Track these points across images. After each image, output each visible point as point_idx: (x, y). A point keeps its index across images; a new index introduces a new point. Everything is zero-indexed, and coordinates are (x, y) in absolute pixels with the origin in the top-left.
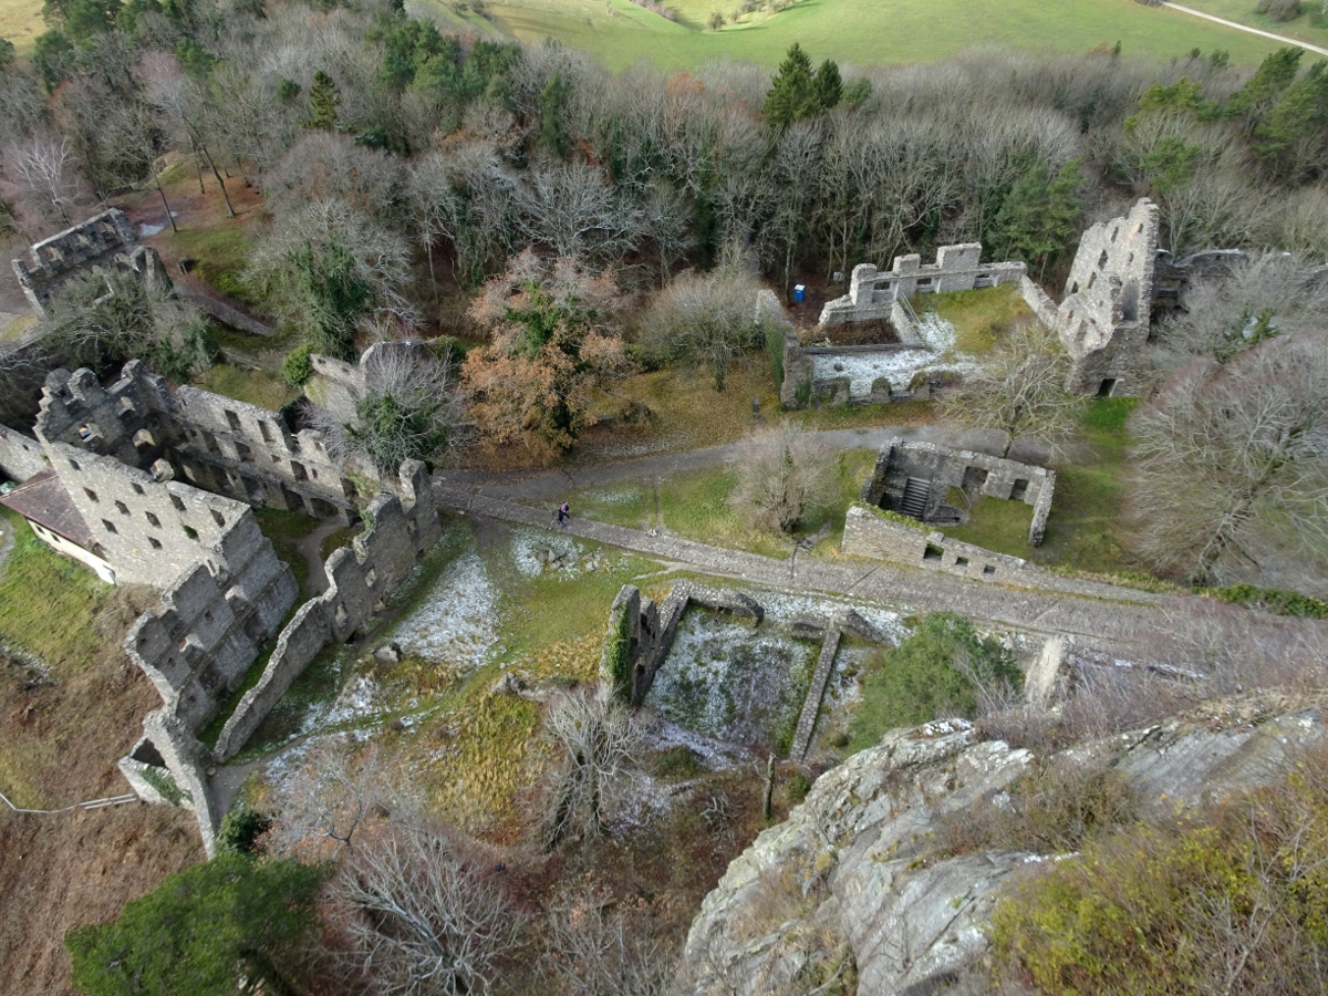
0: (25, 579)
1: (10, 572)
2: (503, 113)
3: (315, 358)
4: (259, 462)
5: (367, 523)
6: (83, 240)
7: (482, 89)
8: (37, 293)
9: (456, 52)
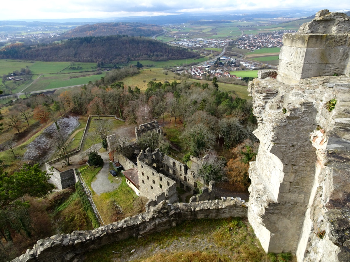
0: (122, 190)
1: (119, 188)
2: (242, 112)
3: (191, 156)
4: (177, 175)
5: (200, 193)
6: (149, 125)
7: (237, 107)
8: (138, 134)
9: (231, 99)
